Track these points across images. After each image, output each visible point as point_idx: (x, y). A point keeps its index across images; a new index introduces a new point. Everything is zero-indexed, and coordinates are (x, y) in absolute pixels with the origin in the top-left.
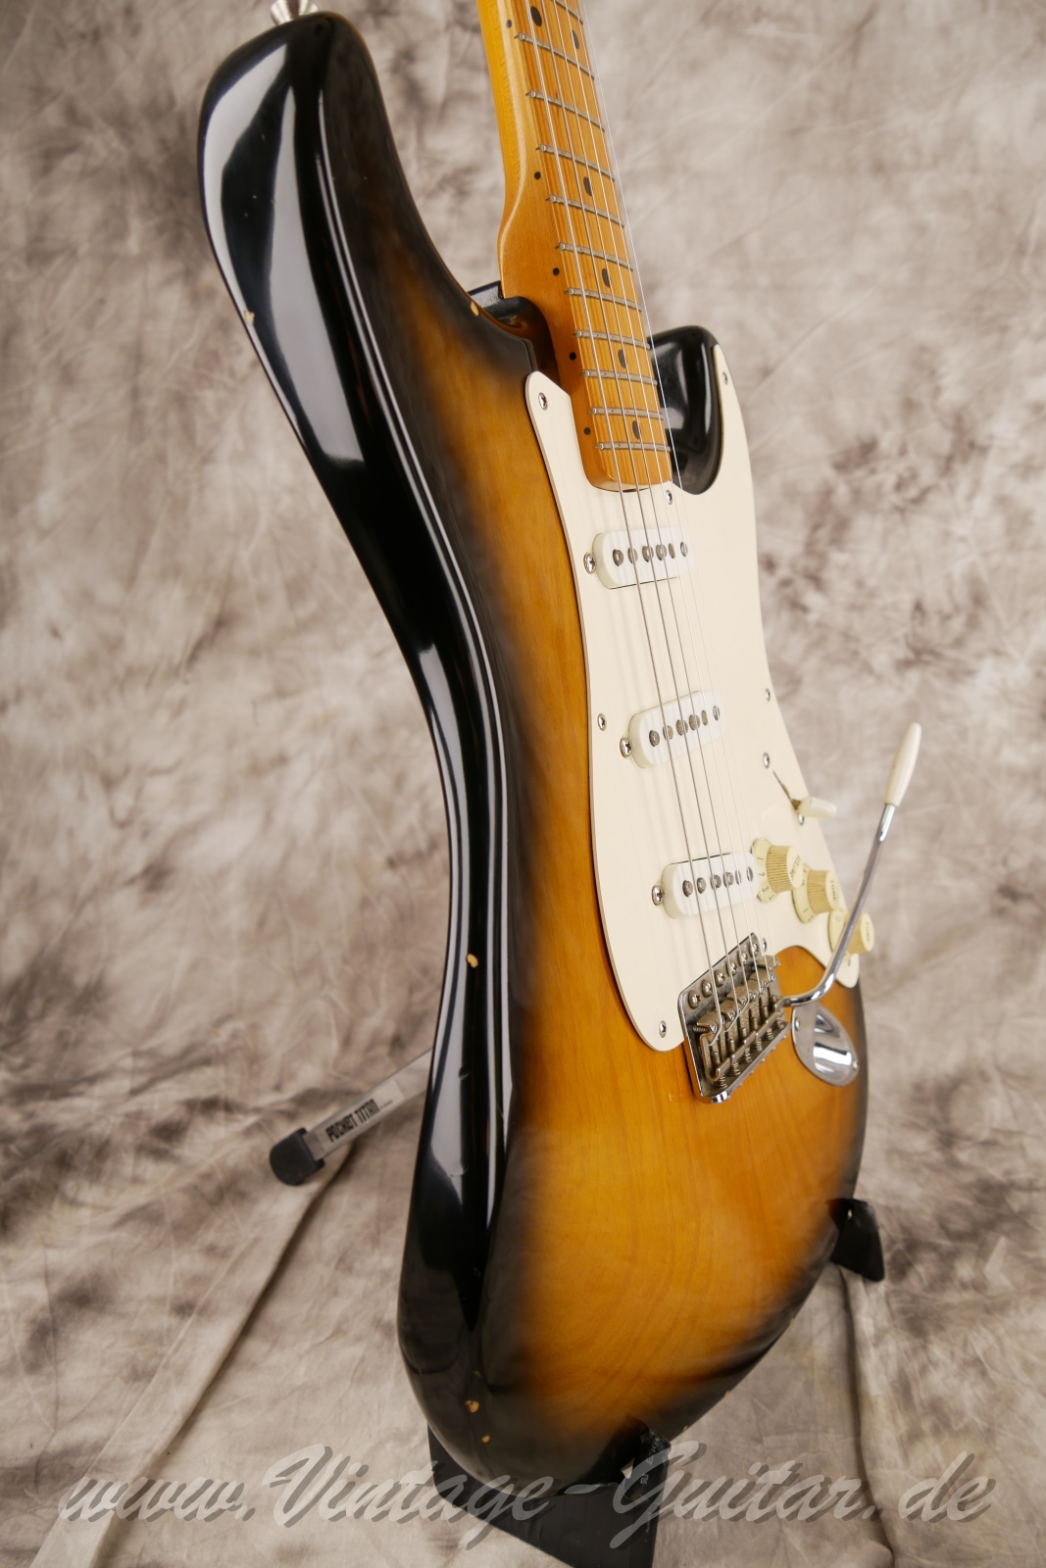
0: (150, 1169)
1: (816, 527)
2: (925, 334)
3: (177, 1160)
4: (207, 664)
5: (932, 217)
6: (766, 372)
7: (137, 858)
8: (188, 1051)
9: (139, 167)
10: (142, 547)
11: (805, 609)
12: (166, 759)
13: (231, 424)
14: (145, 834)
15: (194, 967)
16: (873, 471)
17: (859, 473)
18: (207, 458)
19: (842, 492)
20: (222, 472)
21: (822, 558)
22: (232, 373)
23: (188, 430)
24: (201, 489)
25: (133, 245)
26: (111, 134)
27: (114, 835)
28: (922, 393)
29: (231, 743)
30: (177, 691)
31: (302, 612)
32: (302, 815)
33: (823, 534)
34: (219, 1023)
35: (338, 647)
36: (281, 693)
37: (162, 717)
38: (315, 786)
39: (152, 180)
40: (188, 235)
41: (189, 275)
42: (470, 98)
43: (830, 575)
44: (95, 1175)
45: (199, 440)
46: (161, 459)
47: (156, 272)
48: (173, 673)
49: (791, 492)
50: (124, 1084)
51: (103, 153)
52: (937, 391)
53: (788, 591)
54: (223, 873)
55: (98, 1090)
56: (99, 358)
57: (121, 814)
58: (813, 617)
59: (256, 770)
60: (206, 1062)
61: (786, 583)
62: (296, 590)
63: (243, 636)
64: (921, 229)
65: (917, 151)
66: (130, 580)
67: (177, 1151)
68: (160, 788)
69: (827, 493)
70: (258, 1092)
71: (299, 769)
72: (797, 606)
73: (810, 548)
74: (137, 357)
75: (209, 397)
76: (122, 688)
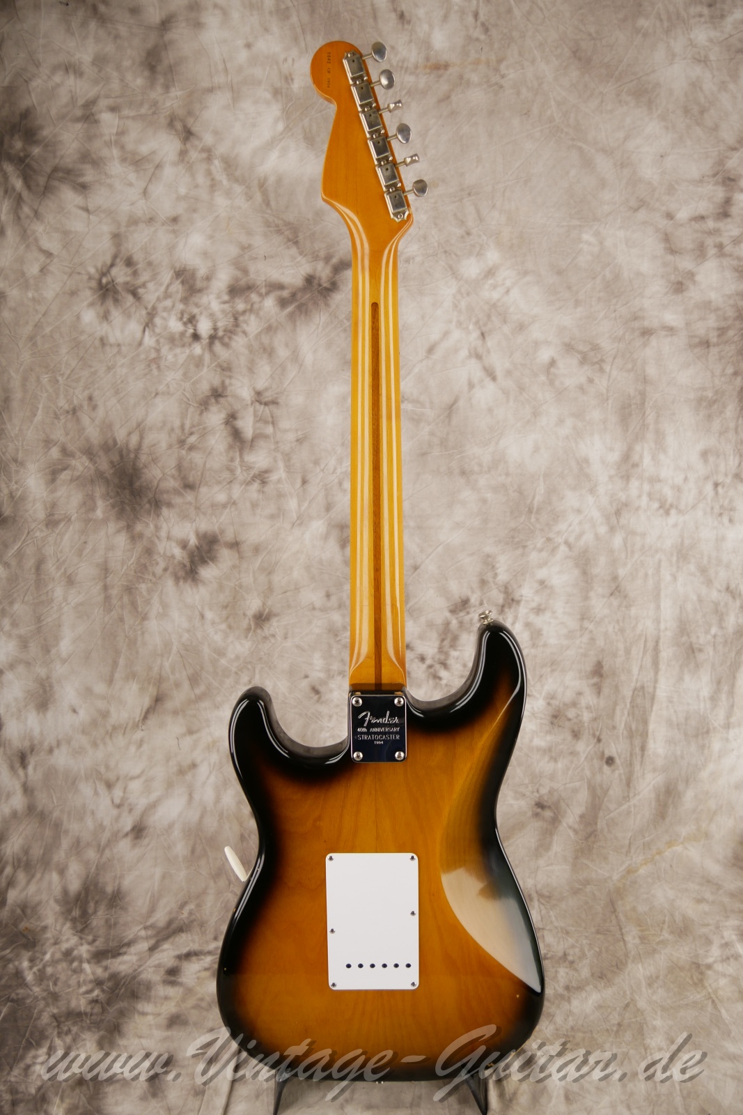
0: (171, 991)
1: (443, 640)
2: (488, 549)
3: (180, 984)
4: (152, 721)
5: (489, 496)
6: (416, 568)
7: (128, 823)
8: (170, 923)
9: (100, 475)
10: (115, 664)
11: (440, 678)
12: (137, 771)
13: (155, 600)
14: (131, 810)
15: (164, 877)
16: (468, 613)
17: (462, 614)
18: (145, 618)
19: (454, 623)
20: (153, 625)
21: (447, 654)
22: (154, 575)
23: (134, 604)
24: (143, 633)
25: (99, 513)
26: (85, 460)
27: (115, 812)
28: (489, 577)
29: (168, 760)
30: (138, 735)
31: (197, 691)
32: (208, 795)
33: (446, 643)
34: (182, 906)
35: (217, 707)
36: (191, 732)
37: (133, 749)
38: (212, 779)
39: (107, 481)
40: (128, 508)
41: (129, 527)
42: (266, 437)
43: (451, 662)
44: (148, 999)
45: (140, 610)
46: (121, 620)
47: (112, 527)
48: (136, 726)
49: (430, 625)
50: (144, 946)
51: (81, 469)
52: (496, 575)
53: (432, 670)
54: (171, 826)
55: (133, 949)
56: (86, 570)
57: (117, 801)
58: (444, 682)
59: (181, 772)
60: (181, 930)
61: (430, 667)
62: (194, 680)
63: (169, 705)
64: (484, 501)
65: (480, 465)
66: (110, 681)
67: (180, 980)
68: (135, 786)
69: (447, 624)
70: (207, 942)
71: (203, 770)
72: (436, 677)
73: (441, 649)
74: (105, 569)
75: (143, 587)
76: (111, 737)
